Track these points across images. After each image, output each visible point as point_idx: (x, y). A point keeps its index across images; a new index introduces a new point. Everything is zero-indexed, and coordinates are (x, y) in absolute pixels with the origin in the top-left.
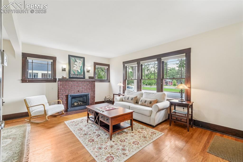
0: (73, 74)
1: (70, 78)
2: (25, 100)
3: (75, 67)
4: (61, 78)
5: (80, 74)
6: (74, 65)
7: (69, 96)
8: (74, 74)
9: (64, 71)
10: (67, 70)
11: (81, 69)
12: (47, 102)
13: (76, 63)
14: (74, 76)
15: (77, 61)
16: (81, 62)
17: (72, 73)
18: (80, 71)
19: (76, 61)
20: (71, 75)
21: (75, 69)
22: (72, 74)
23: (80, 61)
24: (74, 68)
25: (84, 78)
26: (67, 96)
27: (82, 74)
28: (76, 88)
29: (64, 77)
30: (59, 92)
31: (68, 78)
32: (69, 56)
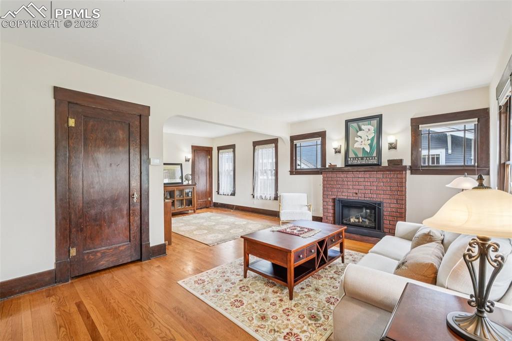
0: (353, 158)
1: (346, 166)
2: (280, 196)
3: (357, 141)
4: (330, 166)
5: (368, 155)
6: (356, 139)
7: (337, 202)
8: (355, 158)
10: (343, 149)
11: (371, 145)
12: (306, 204)
13: (360, 133)
14: (355, 162)
15: (363, 127)
16: (373, 128)
17: (351, 155)
18: (368, 149)
19: (360, 129)
20: (349, 159)
21: (357, 147)
22: (351, 158)
23: (369, 127)
24: (356, 145)
25: (379, 165)
26: (334, 201)
27: (375, 155)
28: (351, 187)
29: (332, 164)
30: (324, 191)
31: (344, 166)
32: (347, 122)
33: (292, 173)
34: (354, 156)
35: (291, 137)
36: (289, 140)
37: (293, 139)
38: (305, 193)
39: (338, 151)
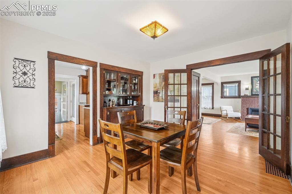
1: (252, 95)
2: (220, 107)
3: (257, 85)
4: (243, 95)
6: (257, 84)
7: (249, 109)
9: (247, 90)
10: (250, 88)
12: (233, 110)
17: (254, 90)
20: (253, 92)
26: (248, 109)
28: (256, 103)
29: (246, 94)
30: (242, 105)
31: (251, 95)
32: (252, 78)
33: (222, 97)
34: (256, 91)
35: (221, 82)
36: (221, 84)
37: (222, 83)
38: (231, 106)
39: (247, 89)
